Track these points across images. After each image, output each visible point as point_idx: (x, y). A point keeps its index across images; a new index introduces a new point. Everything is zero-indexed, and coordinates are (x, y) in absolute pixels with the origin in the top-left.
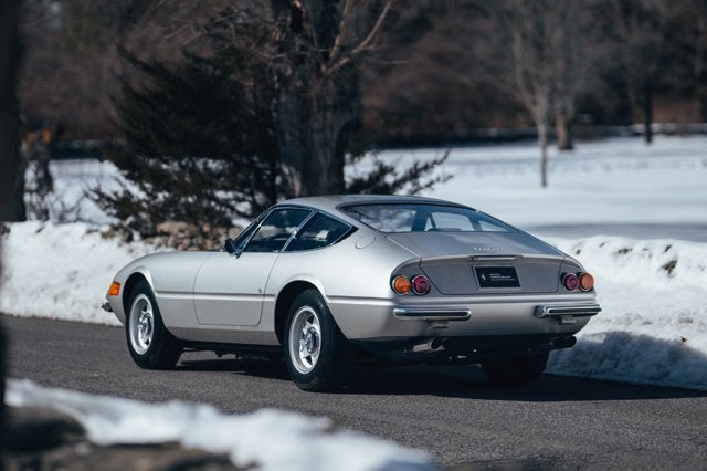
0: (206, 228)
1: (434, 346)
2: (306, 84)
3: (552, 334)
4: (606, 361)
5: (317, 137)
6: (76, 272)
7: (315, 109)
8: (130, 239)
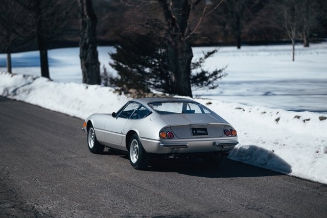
0: (142, 93)
1: (175, 157)
2: (176, 44)
3: (221, 152)
4: (248, 156)
5: (180, 62)
6: (102, 105)
7: (179, 52)
8: (120, 94)
